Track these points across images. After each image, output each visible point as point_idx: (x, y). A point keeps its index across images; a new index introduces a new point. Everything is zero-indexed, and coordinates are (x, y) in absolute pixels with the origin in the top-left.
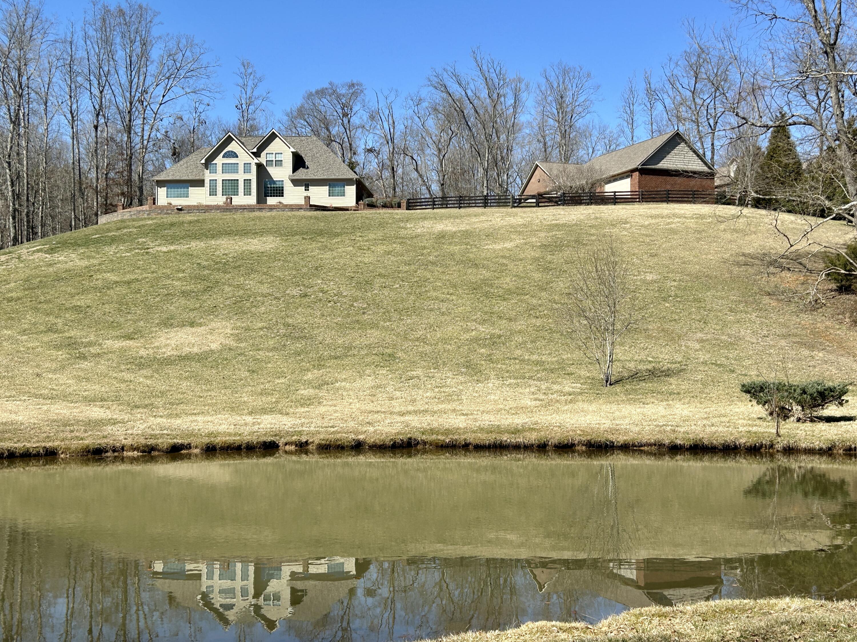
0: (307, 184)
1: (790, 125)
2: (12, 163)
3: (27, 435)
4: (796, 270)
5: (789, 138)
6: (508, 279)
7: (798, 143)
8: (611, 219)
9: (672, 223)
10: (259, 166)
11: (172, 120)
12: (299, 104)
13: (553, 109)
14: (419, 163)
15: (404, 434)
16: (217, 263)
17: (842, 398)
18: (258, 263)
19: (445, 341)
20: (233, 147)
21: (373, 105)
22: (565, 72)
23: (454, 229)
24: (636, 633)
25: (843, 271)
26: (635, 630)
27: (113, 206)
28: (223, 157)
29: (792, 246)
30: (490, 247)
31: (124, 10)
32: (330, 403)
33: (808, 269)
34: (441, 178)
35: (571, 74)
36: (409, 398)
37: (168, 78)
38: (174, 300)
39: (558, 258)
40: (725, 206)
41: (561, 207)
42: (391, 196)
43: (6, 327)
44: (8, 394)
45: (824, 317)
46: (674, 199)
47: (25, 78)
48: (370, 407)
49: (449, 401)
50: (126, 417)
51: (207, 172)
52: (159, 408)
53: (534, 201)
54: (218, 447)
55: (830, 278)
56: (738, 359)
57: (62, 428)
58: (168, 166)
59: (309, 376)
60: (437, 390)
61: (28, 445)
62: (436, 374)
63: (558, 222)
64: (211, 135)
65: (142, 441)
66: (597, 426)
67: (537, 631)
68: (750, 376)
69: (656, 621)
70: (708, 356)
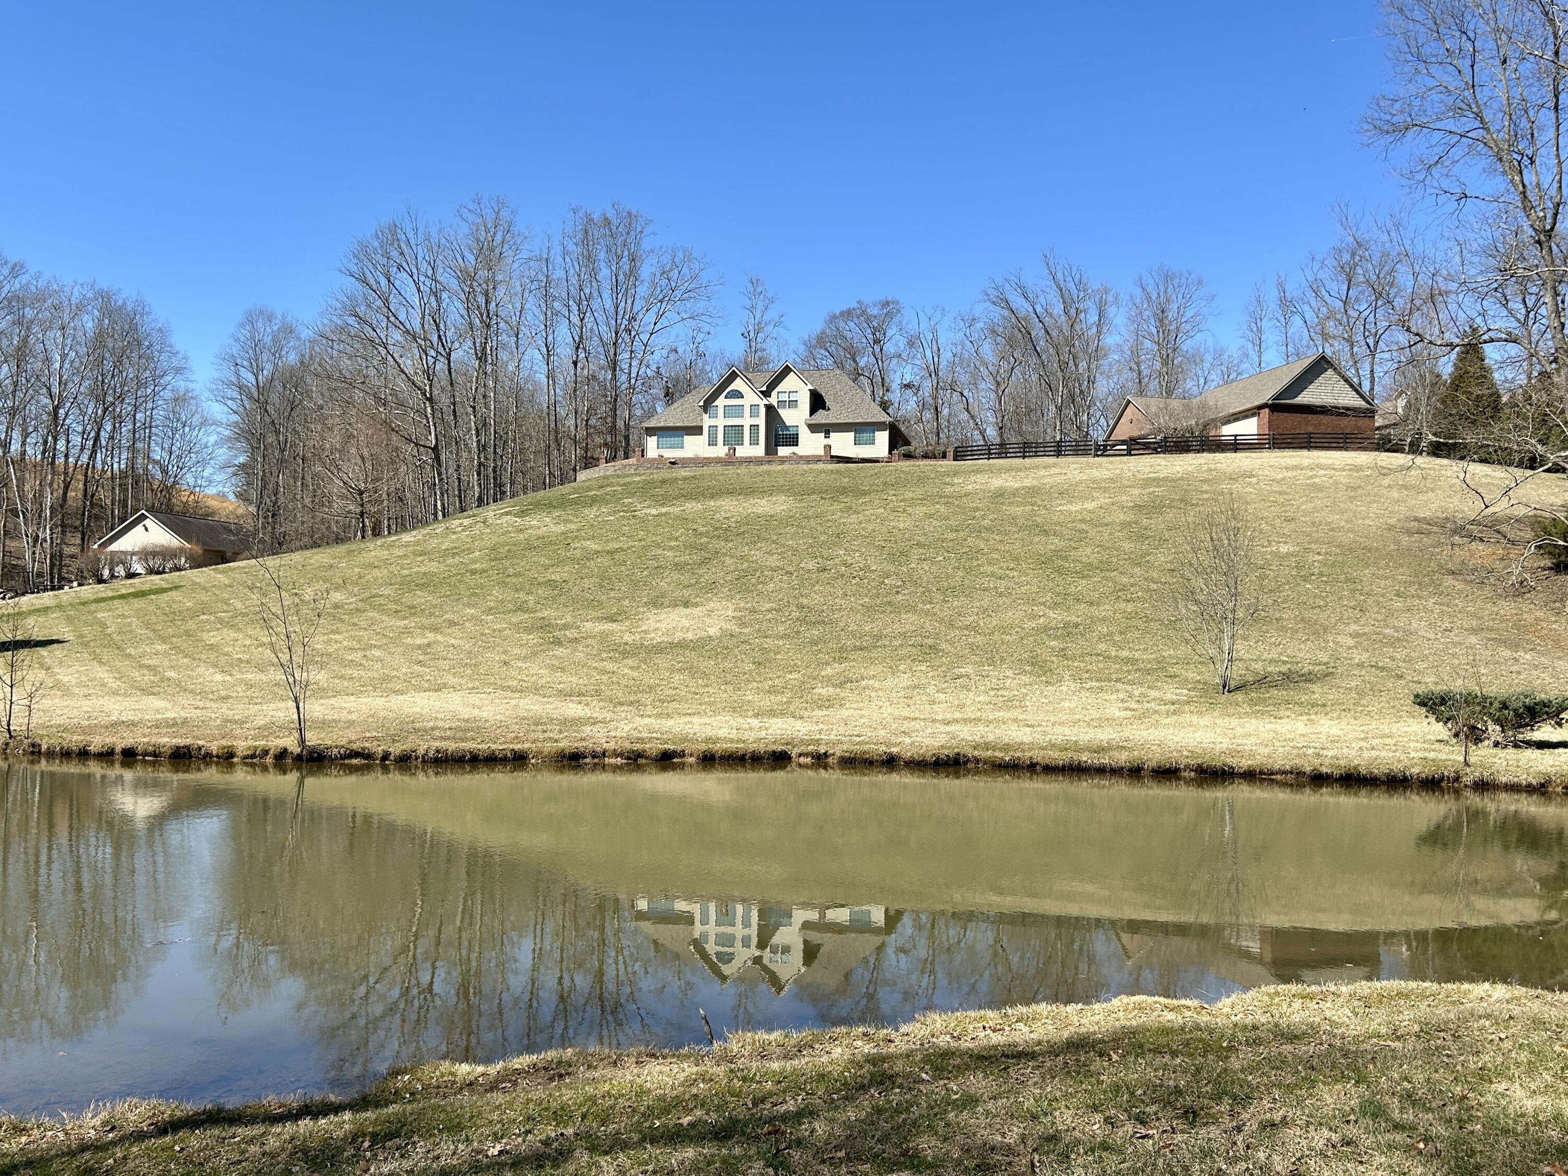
0: (827, 429)
1: (1485, 342)
2: (477, 408)
3: (493, 735)
4: (1492, 540)
5: (1483, 360)
6: (1088, 551)
7: (1496, 367)
8: (1231, 471)
9: (1316, 476)
10: (770, 408)
11: (664, 353)
12: (819, 330)
13: (1152, 327)
14: (971, 400)
15: (950, 747)
16: (716, 529)
17: (1561, 716)
18: (767, 529)
19: (1004, 629)
20: (738, 384)
21: (912, 328)
22: (1168, 278)
23: (1016, 485)
24: (1270, 1019)
25: (1561, 543)
26: (1269, 1014)
27: (594, 459)
28: (726, 397)
29: (1487, 507)
30: (1065, 508)
31: (611, 218)
32: (854, 706)
33: (1509, 540)
34: (999, 419)
35: (1176, 281)
36: (956, 703)
37: (661, 301)
38: (665, 575)
39: (1156, 523)
40: (1391, 454)
41: (1162, 455)
42: (933, 443)
43: (469, 605)
44: (471, 686)
45: (1533, 606)
46: (1318, 445)
47: (493, 304)
48: (906, 712)
49: (1009, 709)
50: (609, 716)
51: (706, 416)
52: (647, 705)
53: (1125, 447)
54: (717, 756)
55: (1542, 552)
56: (1408, 660)
57: (533, 727)
58: (659, 410)
59: (829, 671)
60: (992, 693)
61: (494, 747)
62: (991, 673)
63: (1157, 475)
64: (711, 371)
65: (627, 745)
66: (1211, 745)
67: (1134, 1008)
68: (1426, 683)
69: (1297, 1004)
70: (1367, 655)
